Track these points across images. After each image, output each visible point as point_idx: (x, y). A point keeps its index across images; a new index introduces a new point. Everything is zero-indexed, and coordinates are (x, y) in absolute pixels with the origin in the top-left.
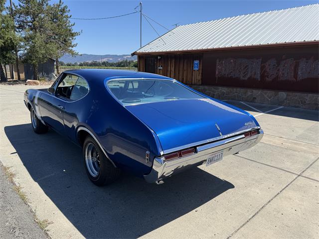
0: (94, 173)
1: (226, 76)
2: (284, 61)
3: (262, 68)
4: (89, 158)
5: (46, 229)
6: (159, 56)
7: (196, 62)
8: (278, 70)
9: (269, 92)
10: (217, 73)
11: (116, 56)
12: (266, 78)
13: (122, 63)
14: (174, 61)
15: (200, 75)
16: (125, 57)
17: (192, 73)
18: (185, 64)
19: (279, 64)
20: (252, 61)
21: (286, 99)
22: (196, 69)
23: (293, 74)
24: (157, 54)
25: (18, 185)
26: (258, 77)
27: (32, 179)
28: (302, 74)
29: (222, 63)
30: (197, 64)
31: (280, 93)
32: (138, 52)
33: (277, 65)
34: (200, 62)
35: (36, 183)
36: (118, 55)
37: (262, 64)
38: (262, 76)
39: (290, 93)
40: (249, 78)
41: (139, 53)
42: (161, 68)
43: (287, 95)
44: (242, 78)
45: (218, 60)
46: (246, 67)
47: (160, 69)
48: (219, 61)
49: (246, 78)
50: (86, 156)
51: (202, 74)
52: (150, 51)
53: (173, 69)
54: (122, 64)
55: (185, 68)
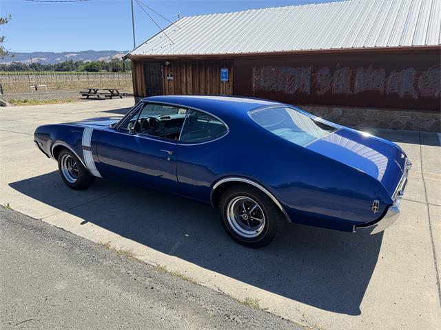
1: (266, 89)
2: (339, 71)
3: (313, 79)
7: (224, 70)
8: (332, 82)
9: (321, 108)
10: (254, 85)
11: (53, 54)
12: (318, 92)
13: (63, 65)
14: (191, 68)
15: (231, 88)
16: (68, 56)
17: (219, 85)
18: (208, 73)
19: (332, 74)
20: (300, 70)
21: (341, 116)
22: (225, 80)
23: (349, 86)
24: (165, 58)
26: (308, 90)
28: (359, 86)
29: (260, 72)
30: (225, 73)
31: (335, 109)
32: (133, 54)
33: (329, 76)
34: (229, 69)
36: (56, 52)
37: (312, 73)
38: (313, 89)
39: (347, 109)
40: (296, 92)
41: (135, 56)
42: (172, 78)
43: (343, 112)
44: (287, 92)
45: (254, 69)
46: (291, 78)
47: (169, 80)
48: (257, 70)
49: (292, 92)
51: (233, 86)
52: (153, 53)
53: (190, 80)
54: (65, 67)
55: (208, 79)
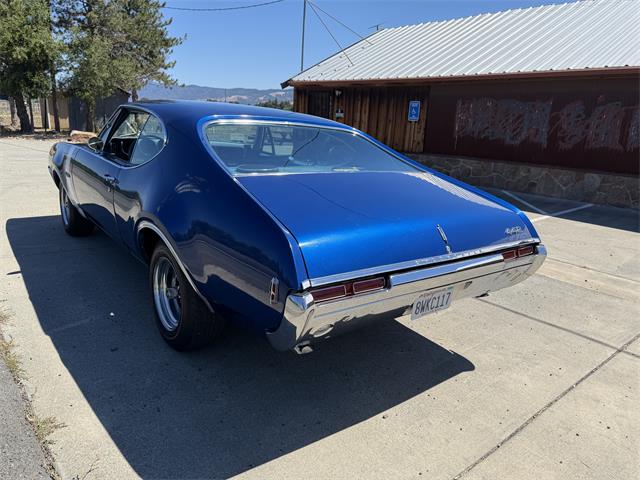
0: (170, 322)
1: (476, 135)
2: (601, 108)
3: (553, 121)
4: (160, 289)
5: (48, 438)
6: (339, 90)
7: (415, 104)
8: (588, 127)
9: (564, 172)
10: (457, 129)
11: (256, 91)
12: (560, 142)
14: (368, 100)
15: (422, 131)
16: (273, 95)
17: (405, 127)
18: (391, 105)
19: (588, 113)
20: (533, 106)
21: (599, 189)
22: (413, 119)
23: (617, 137)
24: (333, 85)
25: (8, 339)
26: (543, 140)
27: (39, 329)
28: (637, 136)
29: (468, 108)
30: (416, 108)
31: (587, 175)
32: (295, 79)
33: (584, 116)
34: (422, 103)
35: (48, 338)
36: (260, 89)
37: (552, 112)
38: (553, 138)
39: (610, 177)
40: (524, 142)
41: (298, 82)
42: (342, 115)
43: (603, 181)
44: (508, 141)
45: (460, 102)
46: (518, 118)
47: (338, 118)
48: (463, 104)
49: (518, 142)
50: (156, 286)
51: (425, 129)
52: (321, 79)
53: (365, 118)
55: (390, 117)
